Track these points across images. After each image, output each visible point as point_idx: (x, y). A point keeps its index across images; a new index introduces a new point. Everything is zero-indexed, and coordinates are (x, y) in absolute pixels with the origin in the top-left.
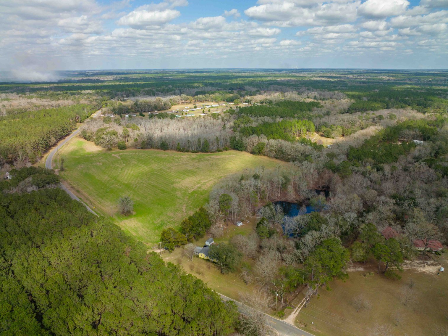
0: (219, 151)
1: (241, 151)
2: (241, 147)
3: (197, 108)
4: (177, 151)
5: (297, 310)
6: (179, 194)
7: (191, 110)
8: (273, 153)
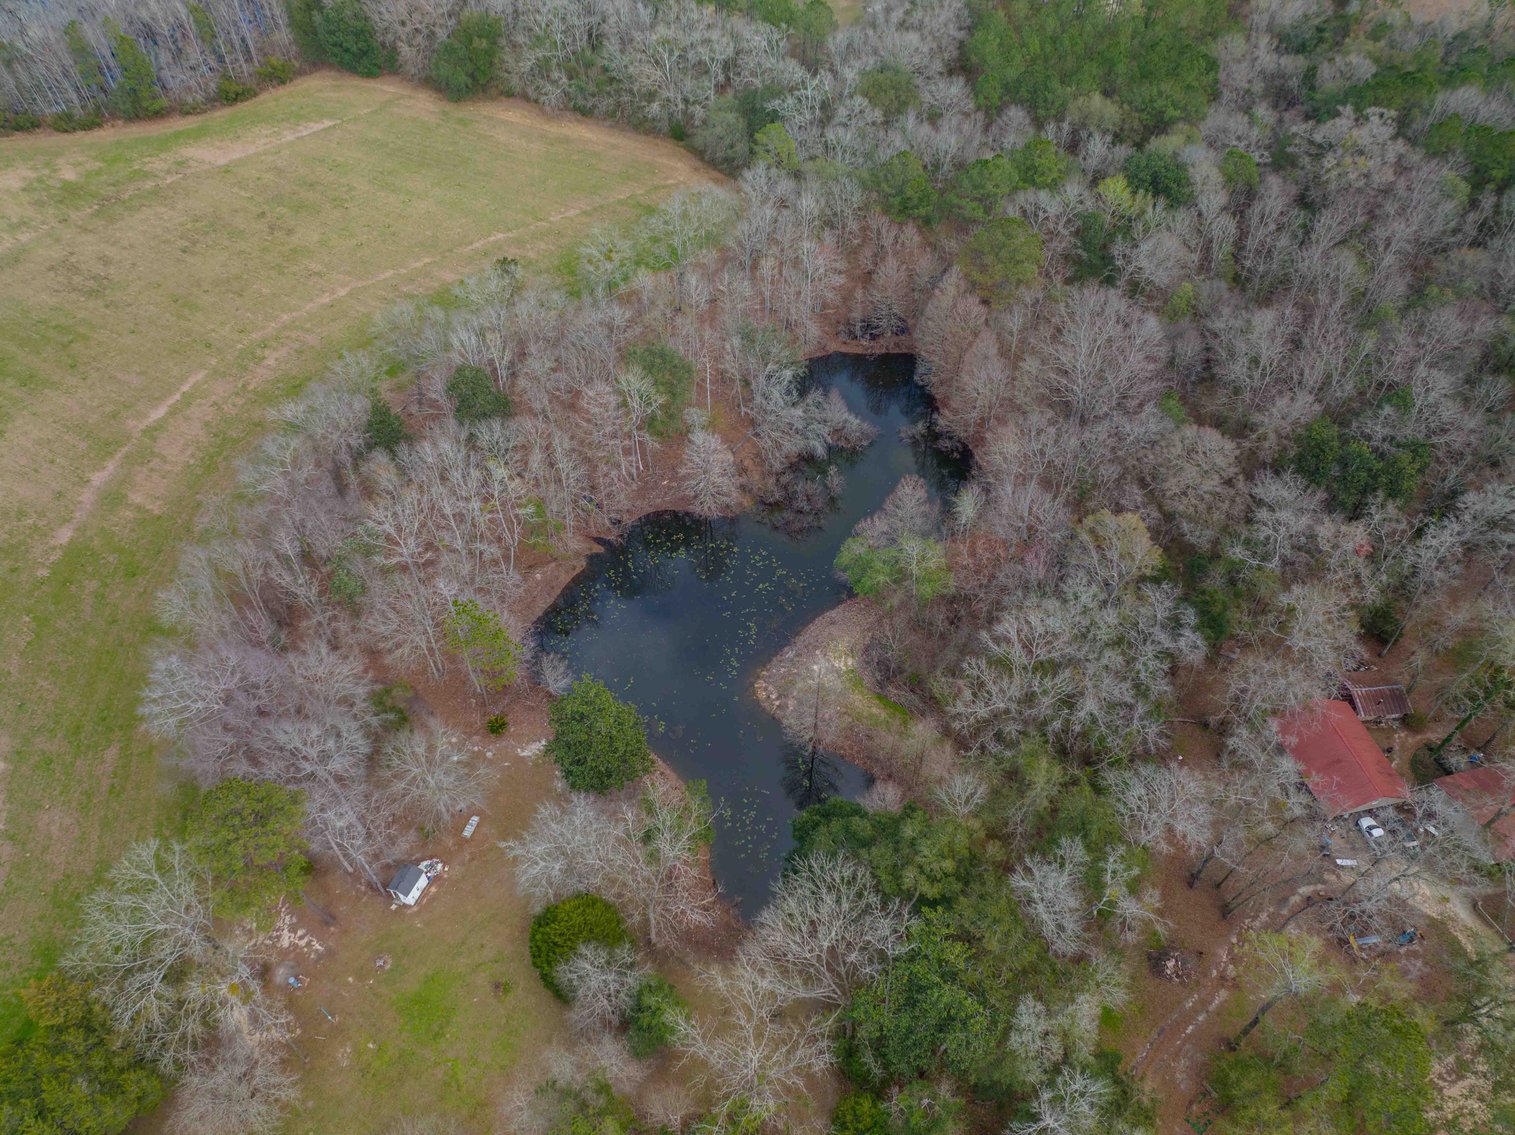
2: (365, 52)
8: (554, 83)
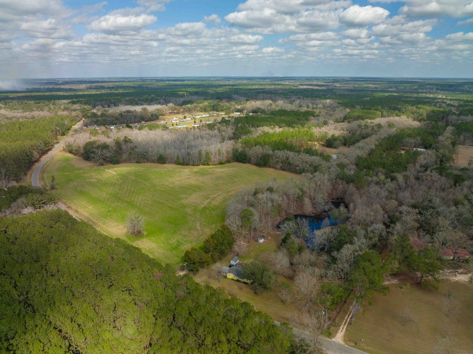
0: (221, 163)
1: (245, 163)
2: (245, 159)
3: (187, 119)
4: (177, 165)
5: (343, 328)
6: (188, 210)
7: (180, 120)
8: (279, 165)
